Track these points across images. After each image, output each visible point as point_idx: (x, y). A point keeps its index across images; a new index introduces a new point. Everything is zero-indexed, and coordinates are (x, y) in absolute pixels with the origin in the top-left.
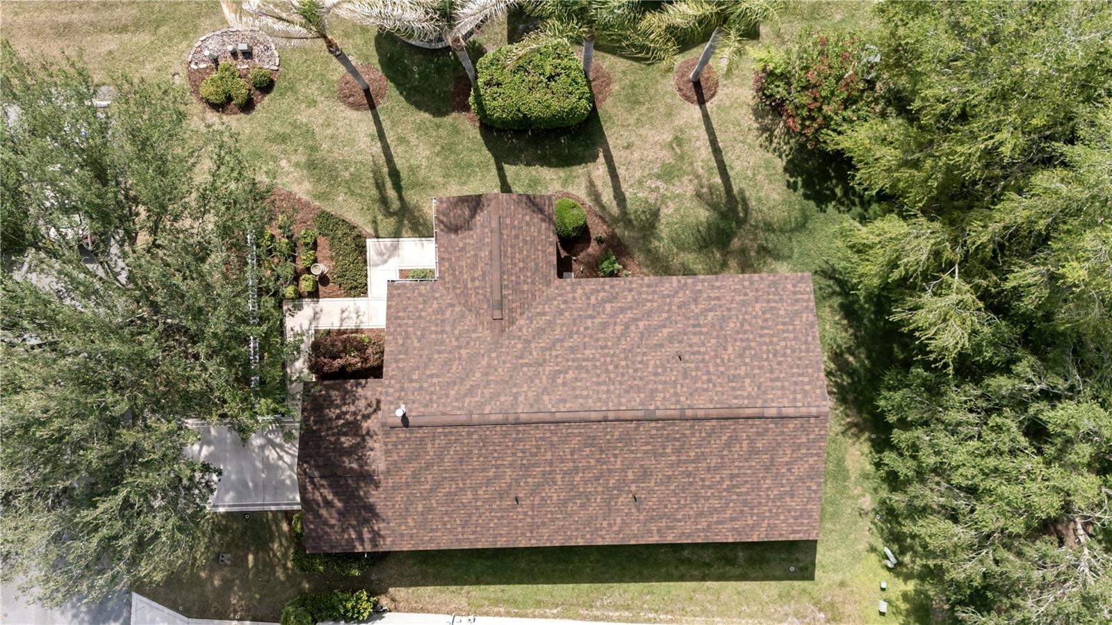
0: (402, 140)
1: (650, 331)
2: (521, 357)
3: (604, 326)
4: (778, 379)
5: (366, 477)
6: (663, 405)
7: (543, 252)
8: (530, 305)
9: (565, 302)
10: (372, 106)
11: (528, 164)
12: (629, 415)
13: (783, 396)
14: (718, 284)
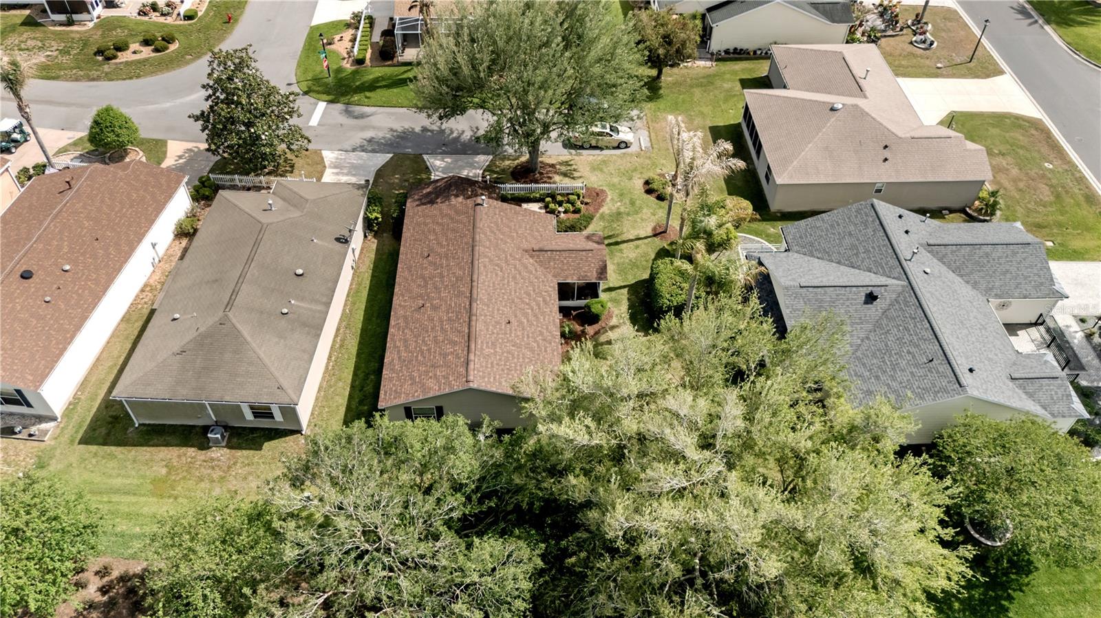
0: (637, 247)
1: (526, 315)
2: (511, 255)
3: (529, 295)
4: (492, 366)
5: (448, 198)
6: (478, 307)
7: (574, 274)
8: (541, 266)
9: (543, 281)
10: (655, 235)
11: (629, 299)
12: (475, 291)
13: (482, 366)
14: (555, 353)
